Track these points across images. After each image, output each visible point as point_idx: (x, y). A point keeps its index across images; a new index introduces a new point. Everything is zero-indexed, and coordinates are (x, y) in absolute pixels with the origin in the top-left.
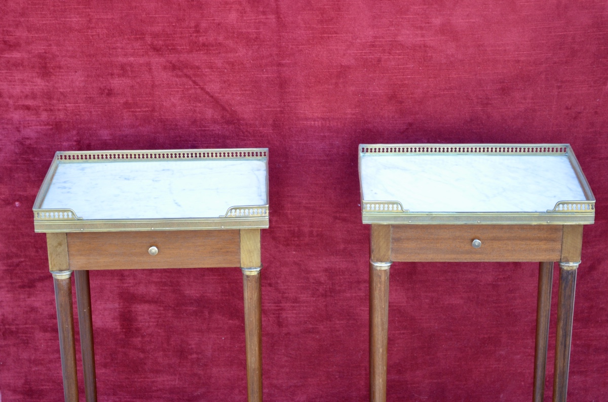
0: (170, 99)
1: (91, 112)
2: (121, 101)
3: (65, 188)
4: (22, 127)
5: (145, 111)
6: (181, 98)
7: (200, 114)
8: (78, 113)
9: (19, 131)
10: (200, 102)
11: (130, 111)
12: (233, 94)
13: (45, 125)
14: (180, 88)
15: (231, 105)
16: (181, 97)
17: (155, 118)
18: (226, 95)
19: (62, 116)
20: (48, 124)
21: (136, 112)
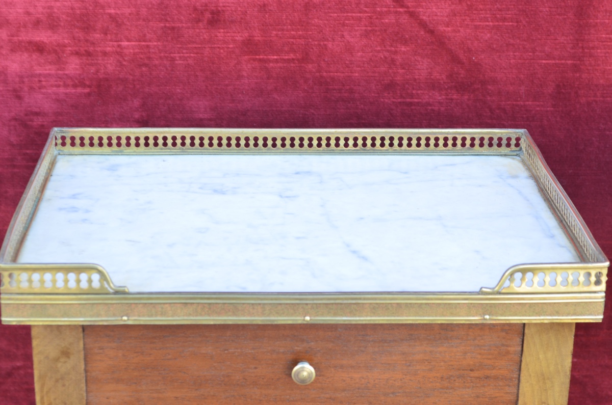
0: (343, 36)
1: (173, 59)
2: (239, 38)
3: (74, 209)
4: (26, 89)
5: (288, 61)
6: (366, 35)
7: (403, 68)
8: (146, 61)
9: (19, 97)
10: (405, 42)
11: (254, 60)
12: (477, 27)
13: (75, 86)
14: (366, 12)
15: (470, 50)
16: (366, 30)
17: (308, 76)
18: (462, 30)
19: (110, 68)
20: (84, 85)
21: (269, 61)
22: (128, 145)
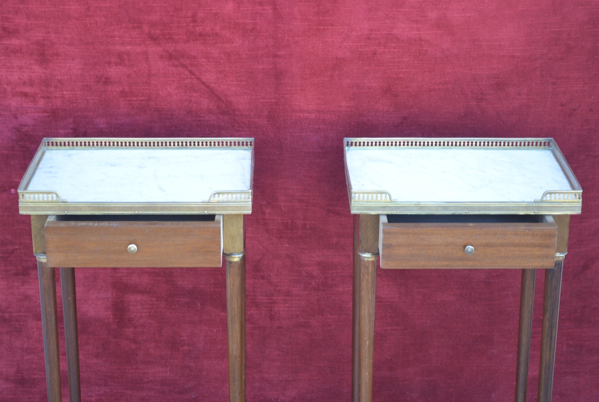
0: (166, 89)
1: (88, 100)
2: (118, 90)
3: (50, 172)
4: (19, 114)
5: (142, 100)
6: (177, 88)
7: (196, 104)
8: (75, 101)
9: (16, 118)
10: (196, 92)
11: (126, 100)
12: (229, 85)
13: (43, 112)
15: (226, 95)
16: (177, 86)
17: (151, 107)
18: (222, 86)
19: (59, 104)
20: (47, 112)
21: (132, 100)
22: (77, 145)
